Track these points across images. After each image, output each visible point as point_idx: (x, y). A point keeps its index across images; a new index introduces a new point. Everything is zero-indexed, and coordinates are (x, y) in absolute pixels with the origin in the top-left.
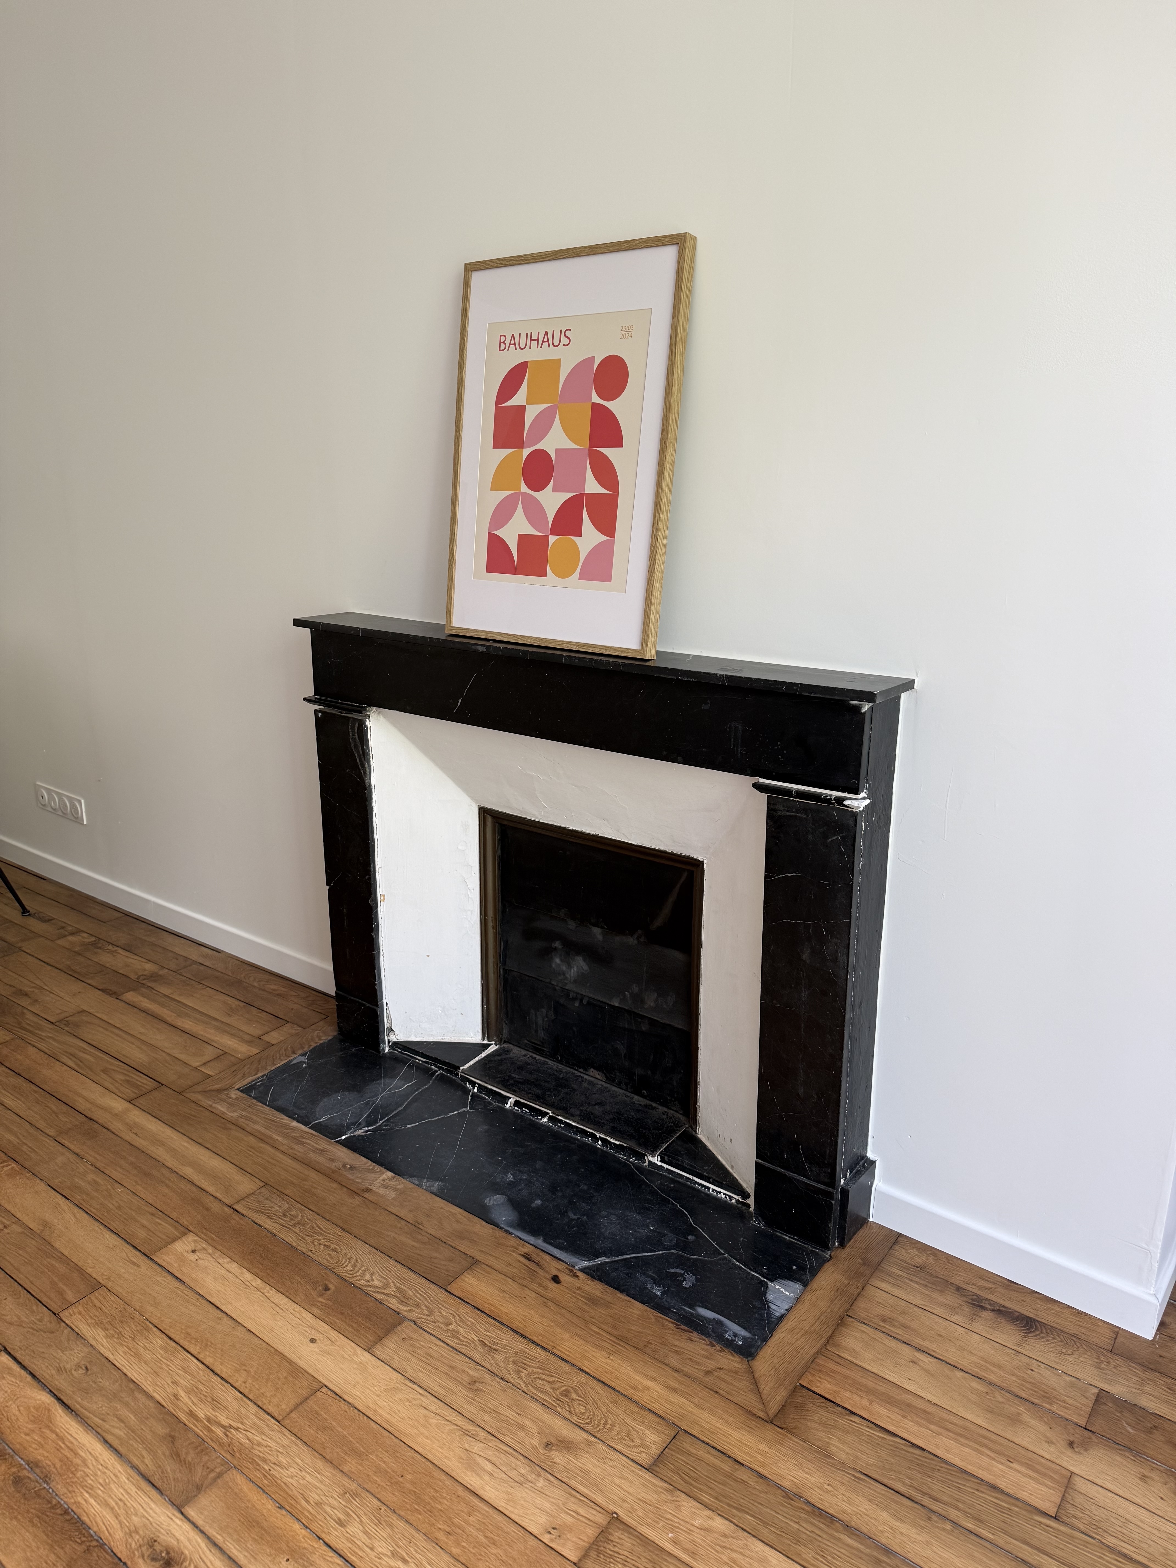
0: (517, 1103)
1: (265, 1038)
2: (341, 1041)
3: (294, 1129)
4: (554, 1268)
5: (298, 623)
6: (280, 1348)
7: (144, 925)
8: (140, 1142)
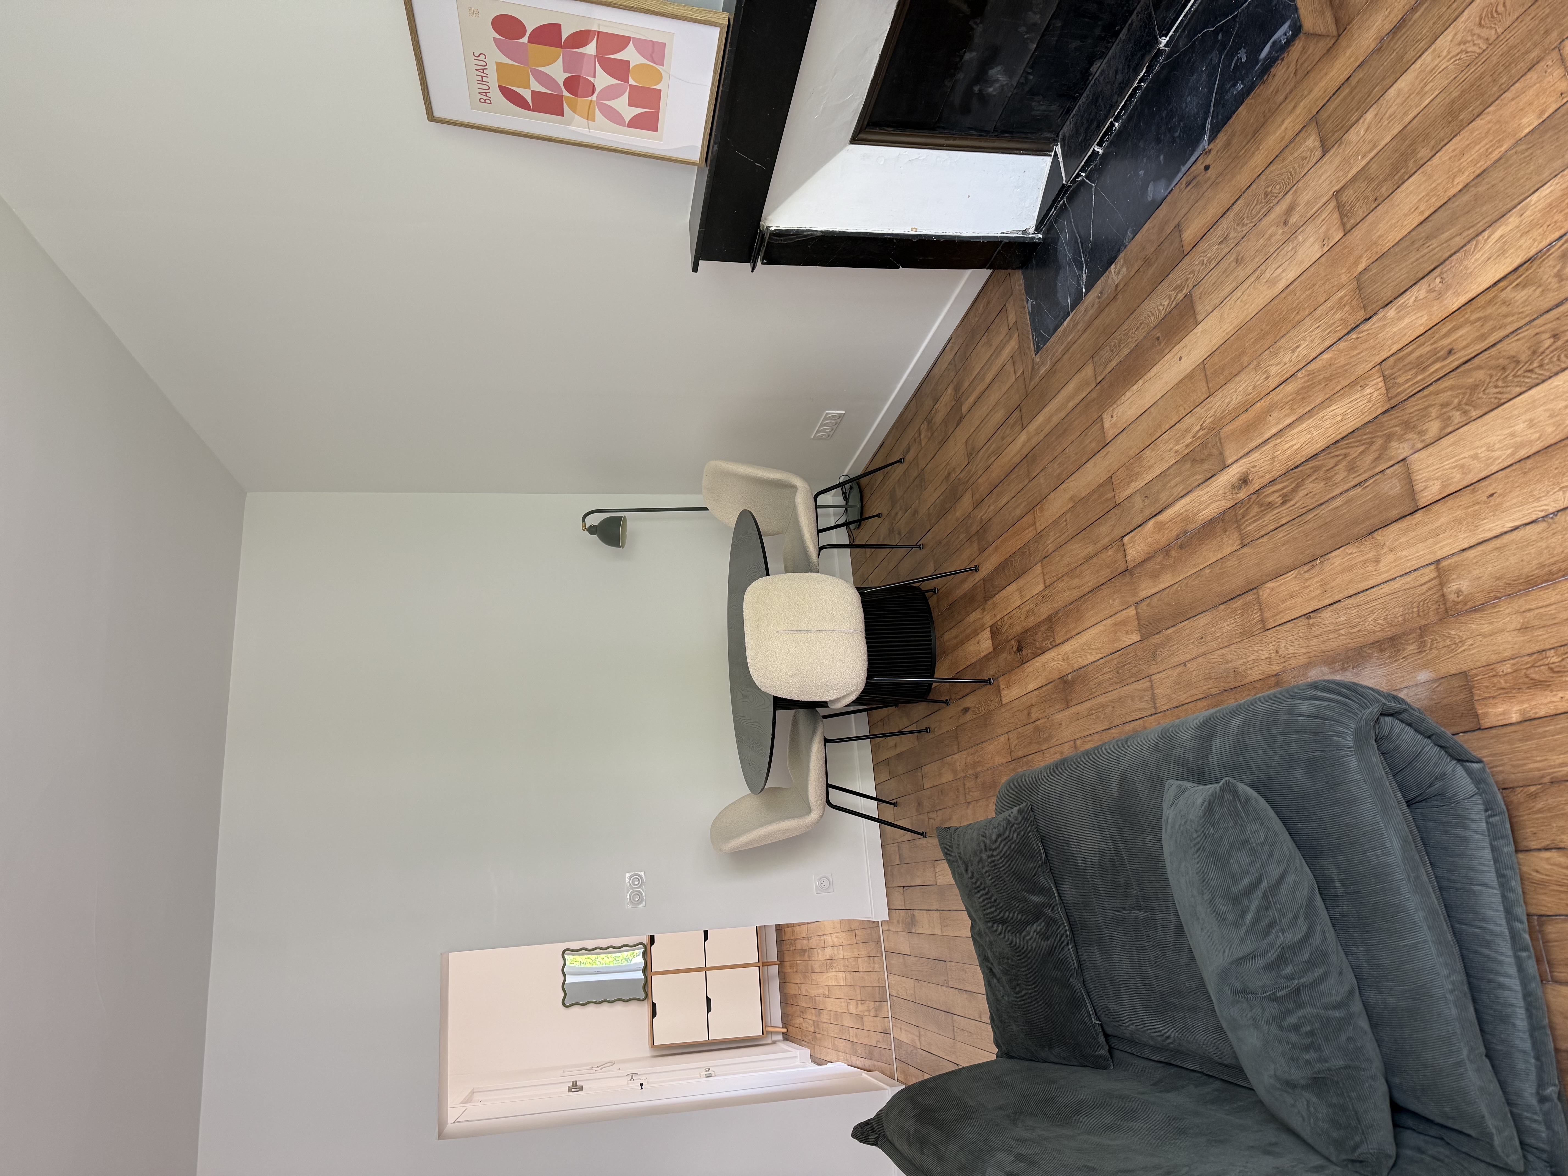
0: (1100, 145)
1: (1011, 325)
2: (1027, 268)
3: (1068, 325)
4: (1200, 166)
5: (695, 269)
6: (1176, 381)
7: (924, 385)
8: (1047, 429)
